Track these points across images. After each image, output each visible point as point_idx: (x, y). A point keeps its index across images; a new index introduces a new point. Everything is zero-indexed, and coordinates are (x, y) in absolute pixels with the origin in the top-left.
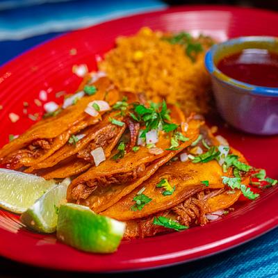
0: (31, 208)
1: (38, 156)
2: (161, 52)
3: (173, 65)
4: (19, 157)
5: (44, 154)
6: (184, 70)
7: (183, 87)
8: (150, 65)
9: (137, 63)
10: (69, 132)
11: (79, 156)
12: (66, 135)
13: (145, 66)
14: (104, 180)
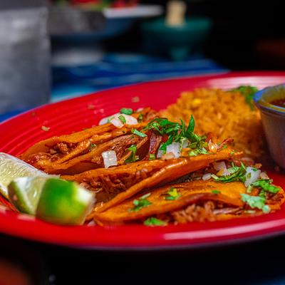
0: (16, 180)
1: (56, 159)
2: (219, 99)
3: (230, 110)
4: (37, 157)
5: (61, 157)
6: (240, 115)
7: (236, 131)
8: (206, 112)
9: (194, 109)
10: (91, 140)
11: (93, 160)
12: (87, 142)
13: (201, 112)
14: (108, 180)
